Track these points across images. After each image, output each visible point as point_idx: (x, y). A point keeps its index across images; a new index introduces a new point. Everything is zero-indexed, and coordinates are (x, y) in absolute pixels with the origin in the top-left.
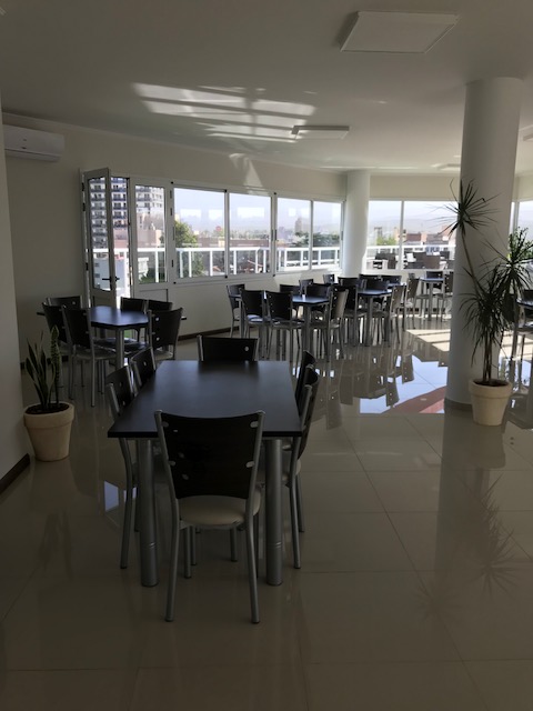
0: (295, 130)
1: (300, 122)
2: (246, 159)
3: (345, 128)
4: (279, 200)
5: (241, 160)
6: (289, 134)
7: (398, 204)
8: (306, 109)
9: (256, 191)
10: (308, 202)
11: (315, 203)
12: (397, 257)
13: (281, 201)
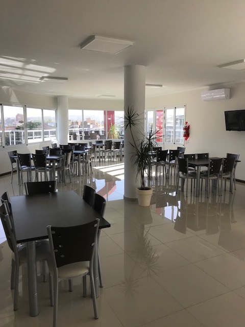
0: (42, 78)
1: (46, 75)
2: (10, 89)
3: (66, 79)
4: (27, 109)
5: (8, 89)
6: (38, 80)
7: (81, 111)
8: (51, 70)
9: (16, 105)
10: (40, 110)
11: (44, 110)
12: (77, 134)
13: (28, 109)
